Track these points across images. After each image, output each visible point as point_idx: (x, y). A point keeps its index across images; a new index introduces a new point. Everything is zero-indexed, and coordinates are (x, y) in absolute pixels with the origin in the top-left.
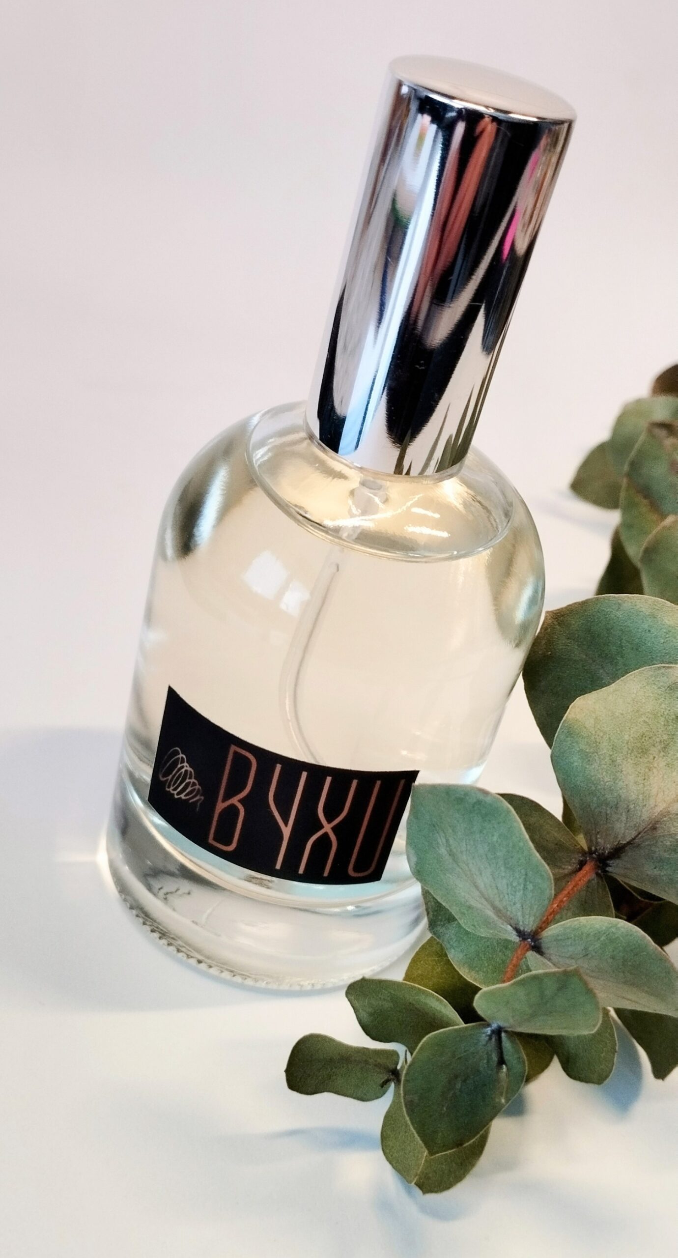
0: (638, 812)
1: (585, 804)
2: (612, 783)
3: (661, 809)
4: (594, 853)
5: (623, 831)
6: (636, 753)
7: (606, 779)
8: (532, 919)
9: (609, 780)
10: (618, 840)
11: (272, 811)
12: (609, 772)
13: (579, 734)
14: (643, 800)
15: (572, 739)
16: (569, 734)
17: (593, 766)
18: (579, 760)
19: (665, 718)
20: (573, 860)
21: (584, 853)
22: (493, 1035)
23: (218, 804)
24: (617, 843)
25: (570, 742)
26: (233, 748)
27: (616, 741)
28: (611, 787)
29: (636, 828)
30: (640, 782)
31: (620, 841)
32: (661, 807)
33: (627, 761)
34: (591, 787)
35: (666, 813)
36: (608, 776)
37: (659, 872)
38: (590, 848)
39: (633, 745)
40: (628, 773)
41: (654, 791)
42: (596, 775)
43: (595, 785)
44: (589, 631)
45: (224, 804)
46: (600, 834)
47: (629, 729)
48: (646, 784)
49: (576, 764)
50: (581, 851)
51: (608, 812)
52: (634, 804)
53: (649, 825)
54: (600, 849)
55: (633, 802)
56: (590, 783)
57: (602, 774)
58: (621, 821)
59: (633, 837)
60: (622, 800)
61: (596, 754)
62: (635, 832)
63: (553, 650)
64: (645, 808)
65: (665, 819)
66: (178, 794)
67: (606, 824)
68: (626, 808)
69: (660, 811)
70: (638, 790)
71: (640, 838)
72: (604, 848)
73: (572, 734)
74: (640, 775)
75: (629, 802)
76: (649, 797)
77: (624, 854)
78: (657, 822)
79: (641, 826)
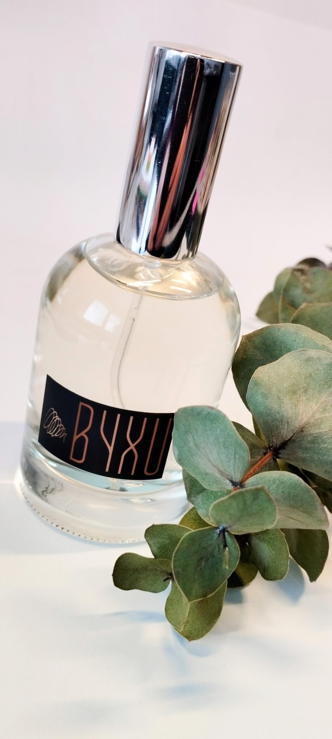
0: (293, 423)
1: (265, 421)
2: (279, 409)
3: (305, 421)
4: (272, 447)
5: (286, 433)
6: (290, 393)
7: (276, 407)
8: (239, 474)
9: (277, 407)
10: (283, 439)
11: (102, 438)
12: (277, 403)
13: (260, 384)
14: (295, 416)
15: (257, 387)
16: (255, 385)
17: (269, 401)
18: (261, 398)
19: (305, 375)
20: (261, 453)
21: (266, 449)
22: (221, 534)
23: (74, 436)
24: (283, 440)
25: (256, 389)
26: (81, 404)
27: (280, 387)
28: (278, 411)
29: (292, 432)
30: (293, 408)
31: (284, 439)
32: (305, 420)
33: (286, 397)
34: (268, 412)
35: (307, 423)
36: (277, 405)
37: (306, 455)
38: (269, 446)
39: (289, 389)
40: (287, 403)
41: (301, 412)
42: (270, 405)
43: (270, 410)
44: (264, 344)
45: (77, 436)
46: (274, 436)
47: (287, 381)
48: (296, 409)
49: (259, 400)
50: (265, 447)
51: (278, 424)
52: (291, 419)
53: (299, 429)
54: (274, 444)
55: (290, 418)
56: (267, 409)
57: (273, 404)
58: (285, 428)
59: (291, 436)
60: (285, 417)
61: (270, 394)
62: (292, 434)
63: (246, 355)
64: (297, 421)
65: (307, 426)
66: (53, 434)
67: (277, 431)
68: (287, 422)
69: (305, 422)
70: (292, 412)
71: (296, 436)
72: (276, 444)
73: (257, 384)
74: (293, 404)
75: (288, 418)
76: (298, 415)
77: (287, 446)
78: (303, 428)
79: (295, 430)
